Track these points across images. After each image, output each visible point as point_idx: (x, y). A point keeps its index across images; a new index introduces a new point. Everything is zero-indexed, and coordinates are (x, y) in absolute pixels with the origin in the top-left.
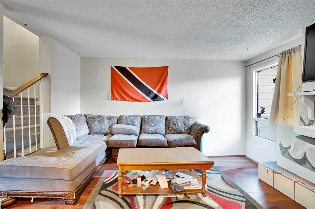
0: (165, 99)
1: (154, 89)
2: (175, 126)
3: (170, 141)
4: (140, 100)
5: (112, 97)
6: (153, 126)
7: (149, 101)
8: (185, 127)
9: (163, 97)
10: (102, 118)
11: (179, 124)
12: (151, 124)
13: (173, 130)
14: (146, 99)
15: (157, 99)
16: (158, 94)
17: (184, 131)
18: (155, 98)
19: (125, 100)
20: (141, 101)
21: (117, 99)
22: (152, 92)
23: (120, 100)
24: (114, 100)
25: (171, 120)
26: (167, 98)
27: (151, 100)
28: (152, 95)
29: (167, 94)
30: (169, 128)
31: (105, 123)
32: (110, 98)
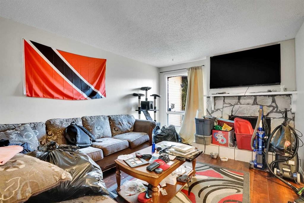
0: (103, 96)
1: (92, 84)
2: (121, 125)
3: (132, 141)
4: (75, 97)
5: (27, 92)
6: (100, 129)
7: (86, 99)
8: (129, 125)
9: (101, 95)
10: (22, 128)
11: (124, 123)
12: (97, 127)
13: (120, 130)
14: (83, 97)
15: (95, 97)
16: (96, 90)
17: (129, 130)
18: (93, 95)
19: (52, 97)
20: (76, 99)
21: (37, 96)
22: (90, 87)
23: (44, 97)
24: (32, 96)
25: (116, 120)
26: (105, 96)
27: (89, 98)
28: (89, 92)
29: (105, 91)
30: (114, 129)
31: (32, 136)
32: (25, 93)
